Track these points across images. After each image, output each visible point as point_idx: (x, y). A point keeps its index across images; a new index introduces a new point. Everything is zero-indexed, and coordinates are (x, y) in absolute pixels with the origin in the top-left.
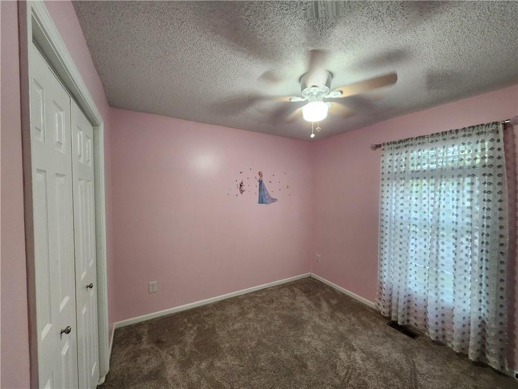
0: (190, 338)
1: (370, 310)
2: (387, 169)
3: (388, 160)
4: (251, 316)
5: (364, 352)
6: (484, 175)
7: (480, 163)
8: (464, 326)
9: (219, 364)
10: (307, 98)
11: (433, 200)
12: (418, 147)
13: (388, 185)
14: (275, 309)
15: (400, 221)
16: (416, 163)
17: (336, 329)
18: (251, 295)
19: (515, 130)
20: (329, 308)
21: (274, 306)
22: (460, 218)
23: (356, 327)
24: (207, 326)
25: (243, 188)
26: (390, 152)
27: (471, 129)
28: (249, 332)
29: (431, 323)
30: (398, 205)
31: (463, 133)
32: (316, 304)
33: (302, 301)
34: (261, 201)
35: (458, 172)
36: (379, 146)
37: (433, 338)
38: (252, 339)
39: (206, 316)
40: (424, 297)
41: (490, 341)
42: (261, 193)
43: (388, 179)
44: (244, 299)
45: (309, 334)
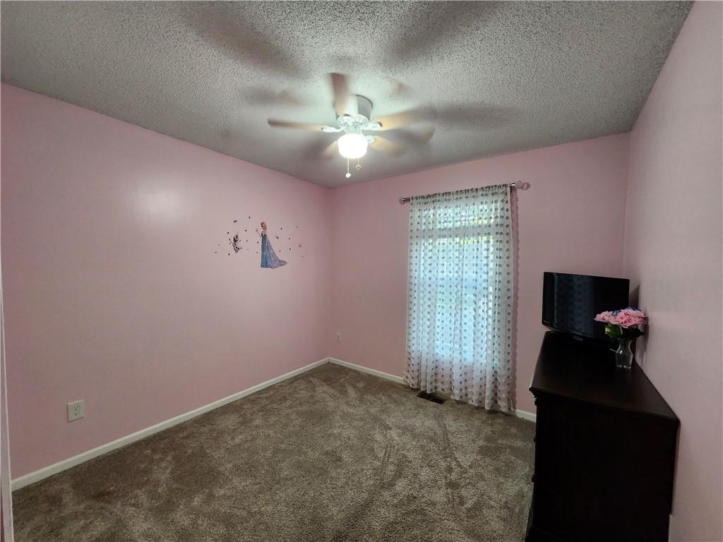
0: (163, 473)
1: (399, 386)
2: (415, 226)
3: (416, 216)
4: (257, 422)
5: (399, 428)
6: (497, 233)
7: (494, 222)
8: (481, 379)
9: (222, 492)
10: (343, 128)
11: (457, 259)
12: (445, 204)
13: (417, 244)
14: (291, 407)
15: (428, 282)
16: (442, 221)
17: (368, 412)
18: (251, 398)
19: (518, 194)
20: (356, 392)
21: (288, 404)
22: (479, 275)
23: (388, 405)
24: (190, 451)
25: (239, 244)
26: (419, 207)
27: (487, 189)
28: (259, 441)
29: (456, 384)
30: (427, 265)
31: (481, 193)
32: (340, 392)
33: (323, 391)
34: (265, 264)
35: (478, 231)
36: (407, 200)
37: (458, 399)
38: (265, 449)
39: (184, 438)
40: (450, 359)
41: (501, 388)
42: (265, 253)
43: (417, 237)
44: (242, 404)
45: (337, 425)
